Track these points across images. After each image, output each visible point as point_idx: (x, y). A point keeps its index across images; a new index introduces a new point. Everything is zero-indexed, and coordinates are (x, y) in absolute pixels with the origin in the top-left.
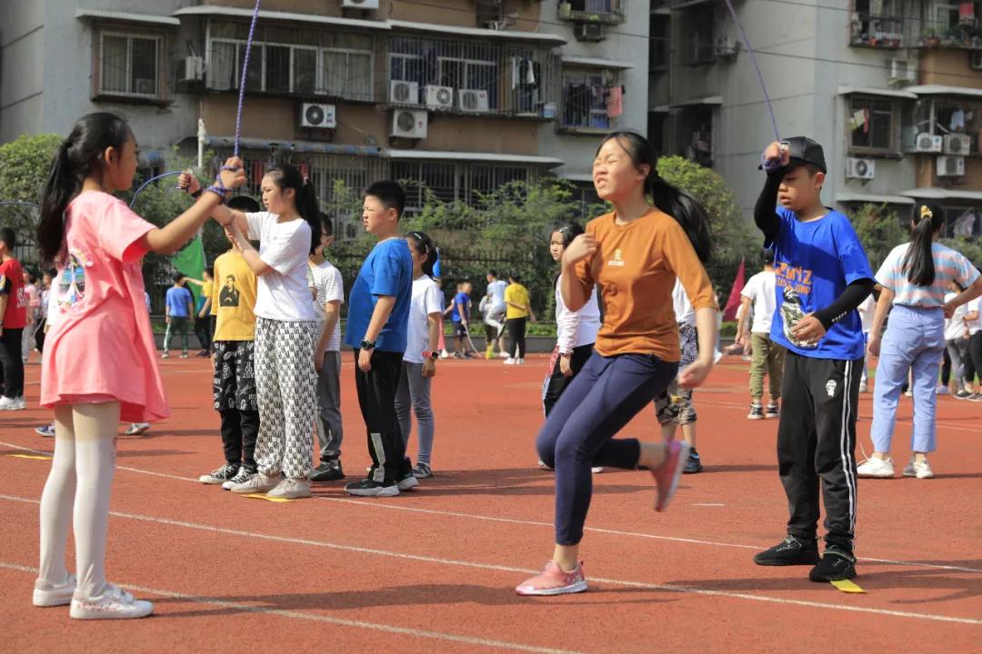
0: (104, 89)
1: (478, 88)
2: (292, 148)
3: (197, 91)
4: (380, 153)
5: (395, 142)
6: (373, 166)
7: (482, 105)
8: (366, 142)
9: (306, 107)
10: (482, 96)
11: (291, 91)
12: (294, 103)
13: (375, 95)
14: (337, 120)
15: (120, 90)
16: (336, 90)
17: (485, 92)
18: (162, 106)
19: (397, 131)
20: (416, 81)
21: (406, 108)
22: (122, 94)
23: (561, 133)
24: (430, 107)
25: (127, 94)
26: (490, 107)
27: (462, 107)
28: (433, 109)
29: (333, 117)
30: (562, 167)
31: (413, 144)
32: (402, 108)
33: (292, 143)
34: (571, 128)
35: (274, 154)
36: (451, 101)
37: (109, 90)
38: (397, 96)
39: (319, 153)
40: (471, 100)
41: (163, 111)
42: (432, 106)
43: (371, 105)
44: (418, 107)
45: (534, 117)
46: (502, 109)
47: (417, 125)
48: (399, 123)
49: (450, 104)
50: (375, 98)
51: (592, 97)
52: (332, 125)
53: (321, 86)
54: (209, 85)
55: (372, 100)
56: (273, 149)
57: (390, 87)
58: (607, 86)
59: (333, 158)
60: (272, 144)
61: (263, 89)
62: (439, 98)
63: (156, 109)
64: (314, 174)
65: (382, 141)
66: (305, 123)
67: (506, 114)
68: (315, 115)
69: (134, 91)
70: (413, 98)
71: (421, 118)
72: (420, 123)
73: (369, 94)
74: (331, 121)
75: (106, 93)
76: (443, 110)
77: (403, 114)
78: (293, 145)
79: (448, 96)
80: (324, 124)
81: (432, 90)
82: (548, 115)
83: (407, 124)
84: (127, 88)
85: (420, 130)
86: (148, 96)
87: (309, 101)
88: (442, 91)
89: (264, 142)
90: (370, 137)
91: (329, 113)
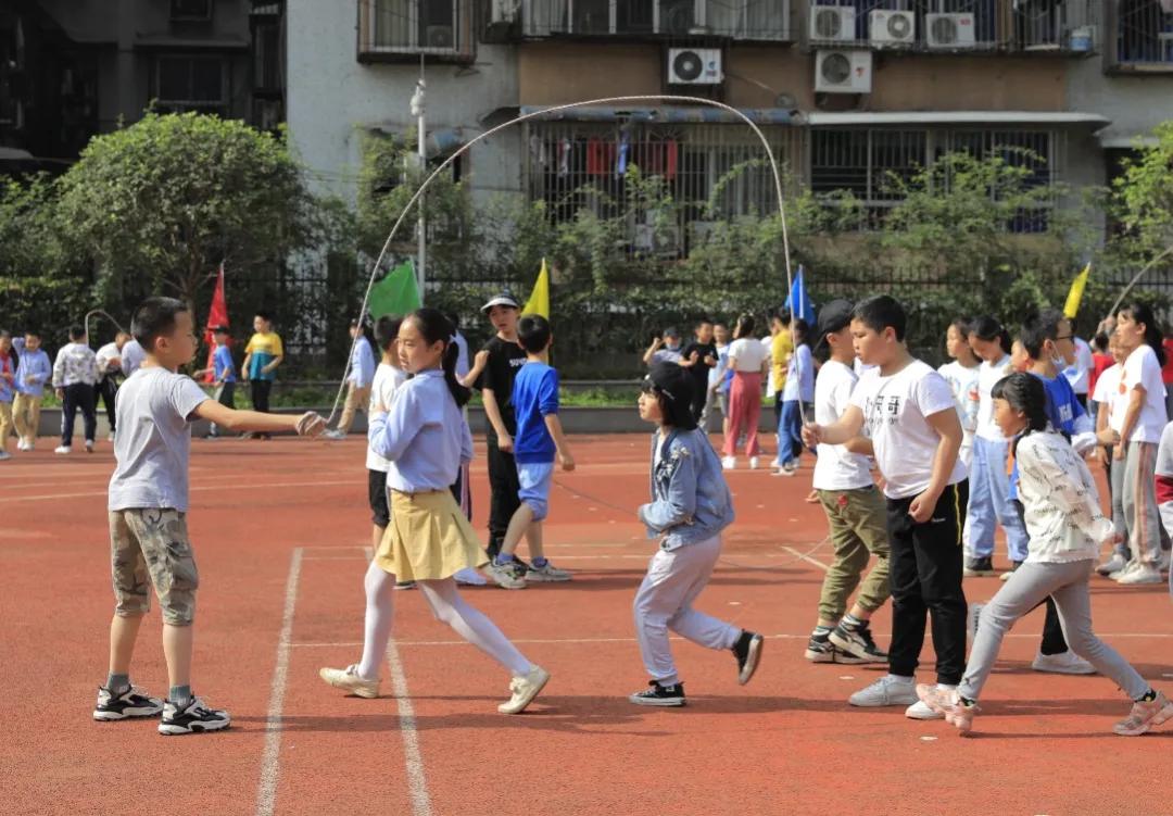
0: (376, 44)
1: (954, 10)
2: (651, 117)
3: (510, 37)
4: (796, 119)
5: (824, 102)
6: (790, 139)
7: (965, 34)
8: (776, 102)
9: (674, 54)
10: (965, 22)
11: (656, 31)
12: (659, 46)
13: (791, 30)
14: (724, 69)
15: (399, 45)
16: (730, 24)
17: (970, 16)
18: (464, 64)
19: (821, 84)
20: (850, 4)
21: (835, 47)
22: (403, 50)
23: (1112, 73)
24: (874, 45)
25: (411, 50)
26: (977, 38)
27: (932, 42)
28: (880, 47)
29: (718, 67)
30: (1107, 129)
31: (853, 102)
32: (827, 48)
33: (652, 110)
34: (1126, 65)
35: (623, 127)
36: (912, 32)
37: (383, 44)
38: (819, 30)
39: (695, 124)
40: (947, 29)
41: (466, 71)
42: (879, 42)
43: (784, 46)
44: (854, 44)
45: (1051, 51)
46: (1003, 41)
47: (854, 73)
48: (825, 72)
49: (910, 37)
50: (791, 35)
51: (1161, 14)
52: (717, 79)
53: (703, 23)
54: (527, 31)
55: (786, 37)
56: (621, 121)
57: (809, 16)
59: (717, 129)
60: (620, 113)
61: (613, 31)
62: (891, 29)
63: (455, 69)
64: (688, 155)
65: (801, 96)
66: (673, 78)
67: (1003, 47)
68: (688, 66)
69: (421, 44)
70: (847, 31)
71: (861, 63)
72: (859, 70)
73: (782, 30)
74: (713, 74)
75: (379, 49)
76: (896, 47)
77: (829, 57)
78: (653, 113)
79: (908, 24)
80: (702, 79)
81: (879, 17)
82: (1077, 46)
83: (839, 70)
84: (411, 41)
85: (860, 78)
86: (442, 51)
87: (678, 45)
88: (895, 18)
89: (608, 111)
90: (782, 95)
91: (711, 58)
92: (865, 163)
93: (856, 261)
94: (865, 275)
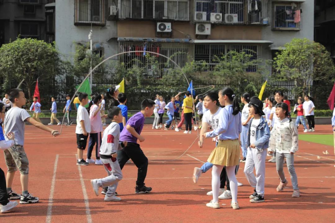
0: (79, 20)
1: (232, 13)
2: (152, 41)
3: (115, 19)
4: (191, 41)
5: (198, 37)
6: (189, 47)
7: (235, 20)
8: (186, 37)
9: (158, 24)
10: (235, 16)
11: (154, 18)
12: (155, 22)
13: (190, 18)
14: (172, 28)
15: (85, 21)
16: (174, 16)
17: (237, 15)
18: (103, 26)
19: (197, 32)
20: (205, 11)
21: (201, 22)
22: (86, 22)
23: (274, 30)
24: (211, 22)
25: (88, 22)
26: (238, 20)
27: (227, 21)
28: (213, 22)
29: (170, 27)
30: (272, 45)
31: (206, 37)
32: (199, 23)
33: (153, 38)
34: (277, 28)
35: (145, 43)
36: (221, 19)
37: (81, 20)
38: (197, 18)
39: (164, 42)
40: (231, 18)
41: (103, 28)
42: (212, 21)
43: (188, 22)
44: (206, 22)
45: (258, 24)
46: (245, 21)
47: (206, 29)
48: (198, 29)
49: (221, 20)
50: (189, 19)
51: (287, 15)
52: (170, 31)
53: (166, 16)
54: (120, 17)
55: (188, 20)
56: (145, 42)
57: (194, 14)
58: (294, 10)
59: (170, 44)
60: (144, 39)
61: (142, 17)
62: (216, 18)
63: (100, 27)
64: (162, 51)
65: (193, 36)
66: (158, 30)
67: (245, 23)
68: (162, 27)
69: (91, 20)
70: (204, 18)
71: (208, 27)
72: (207, 29)
73: (187, 18)
74: (169, 29)
75: (80, 22)
76: (217, 23)
77: (200, 25)
78: (153, 39)
79: (220, 17)
80: (166, 31)
81: (213, 15)
82: (265, 23)
83: (202, 29)
84: (89, 20)
85: (208, 31)
86: (97, 22)
87: (160, 21)
88: (217, 15)
89: (141, 39)
90: (187, 35)
91: (168, 25)
92: (209, 53)
93: (206, 79)
94: (209, 83)
